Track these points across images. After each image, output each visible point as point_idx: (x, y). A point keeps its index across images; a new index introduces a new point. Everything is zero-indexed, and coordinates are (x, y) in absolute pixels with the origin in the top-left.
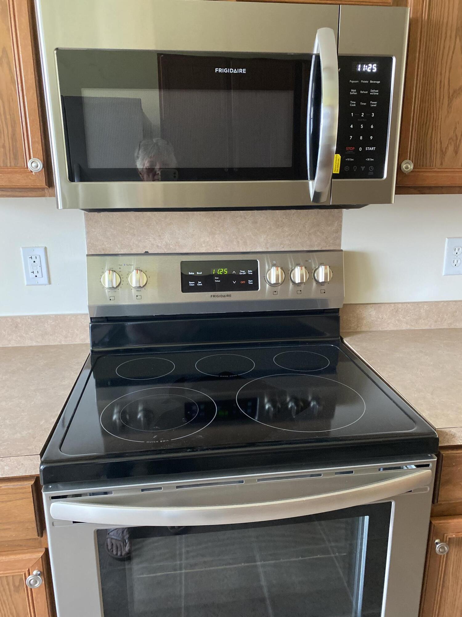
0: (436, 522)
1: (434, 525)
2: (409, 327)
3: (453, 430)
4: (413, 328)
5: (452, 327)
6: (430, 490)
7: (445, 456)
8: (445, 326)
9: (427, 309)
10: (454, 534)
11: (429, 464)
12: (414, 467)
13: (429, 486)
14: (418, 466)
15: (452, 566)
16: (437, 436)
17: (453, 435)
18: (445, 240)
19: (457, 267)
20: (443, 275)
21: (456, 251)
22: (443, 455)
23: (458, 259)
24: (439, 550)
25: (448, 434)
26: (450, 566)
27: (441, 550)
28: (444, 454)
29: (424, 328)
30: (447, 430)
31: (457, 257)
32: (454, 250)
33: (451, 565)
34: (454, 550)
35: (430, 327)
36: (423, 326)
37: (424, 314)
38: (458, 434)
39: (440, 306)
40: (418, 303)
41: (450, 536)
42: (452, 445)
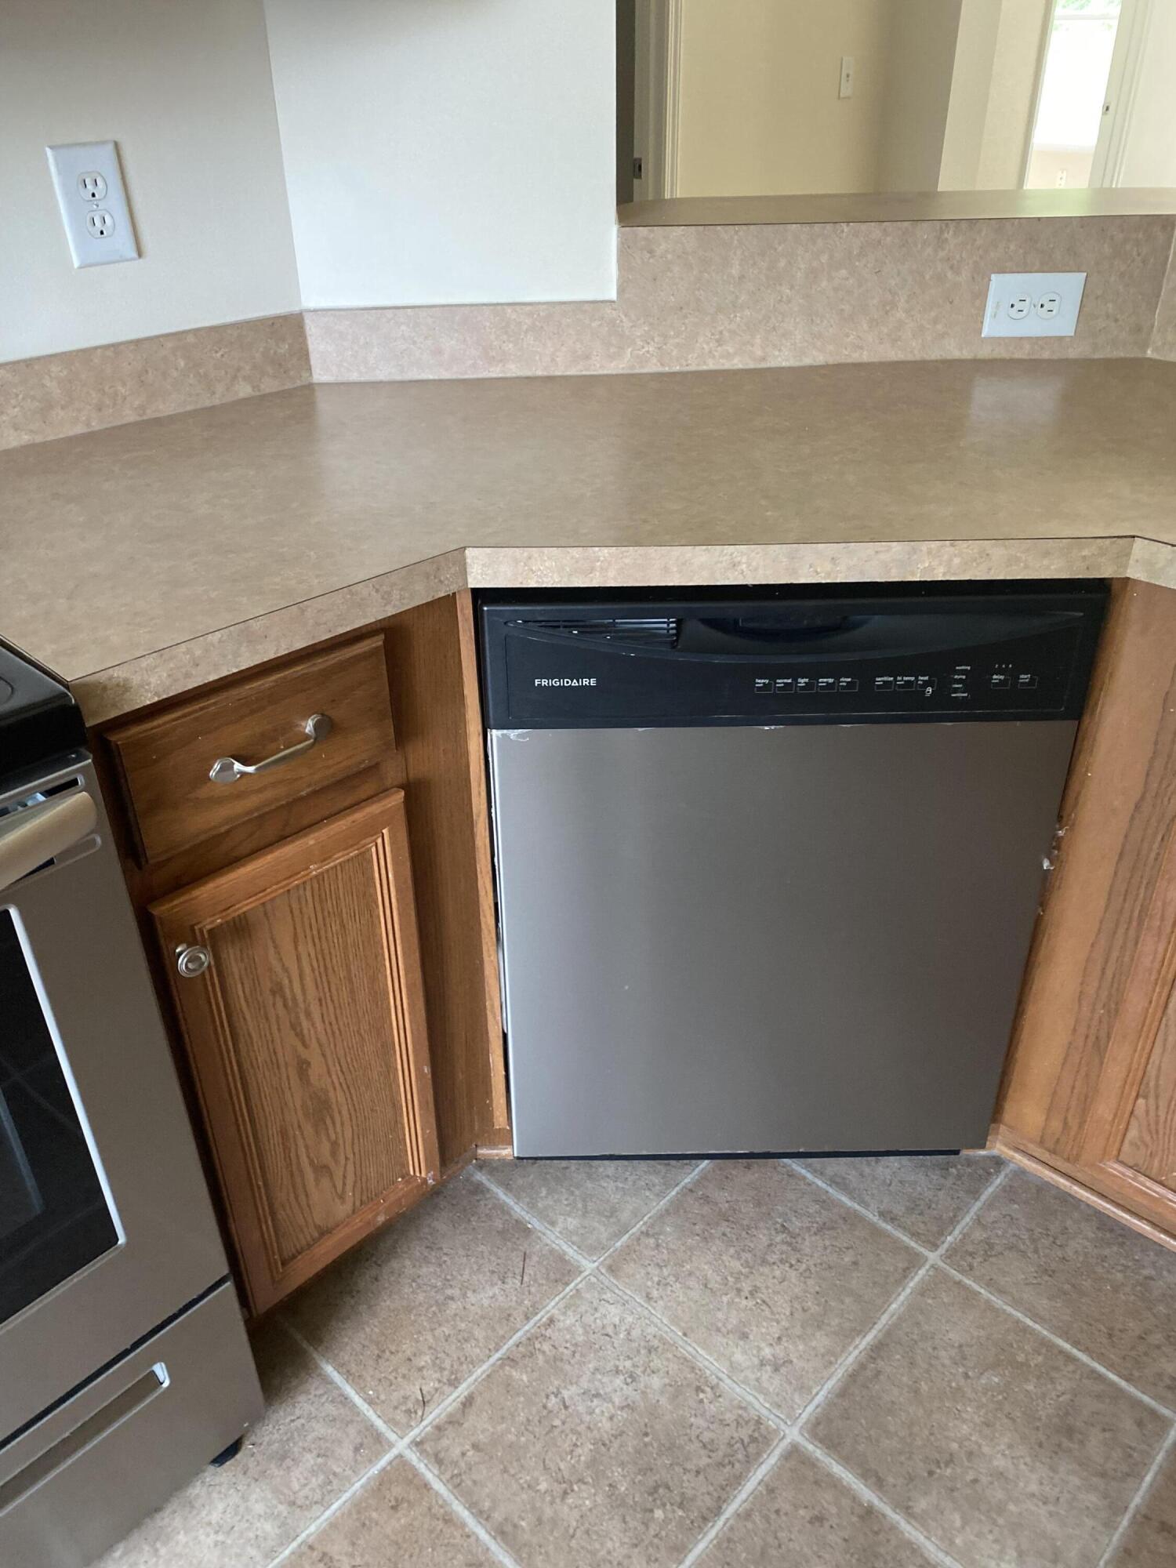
0: (164, 908)
1: (160, 918)
2: (26, 438)
3: (116, 673)
4: (39, 439)
5: (150, 414)
6: (103, 841)
7: (122, 744)
8: (130, 416)
9: (61, 374)
10: (218, 916)
11: (76, 779)
12: (40, 798)
13: (96, 833)
14: (50, 793)
15: (239, 986)
16: (73, 701)
17: (122, 684)
18: (46, 154)
19: (109, 236)
20: (76, 264)
21: (89, 187)
22: (117, 745)
23: (101, 213)
24: (187, 967)
25: (109, 687)
26: (236, 988)
27: (190, 966)
28: (119, 740)
29: (71, 433)
30: (102, 677)
31: (97, 206)
32: (81, 186)
33: (236, 985)
34: (231, 951)
35: (88, 425)
36: (68, 425)
37: (59, 391)
38: (136, 680)
39: (96, 361)
40: (29, 363)
41: (209, 927)
42: (129, 710)
